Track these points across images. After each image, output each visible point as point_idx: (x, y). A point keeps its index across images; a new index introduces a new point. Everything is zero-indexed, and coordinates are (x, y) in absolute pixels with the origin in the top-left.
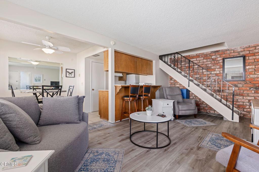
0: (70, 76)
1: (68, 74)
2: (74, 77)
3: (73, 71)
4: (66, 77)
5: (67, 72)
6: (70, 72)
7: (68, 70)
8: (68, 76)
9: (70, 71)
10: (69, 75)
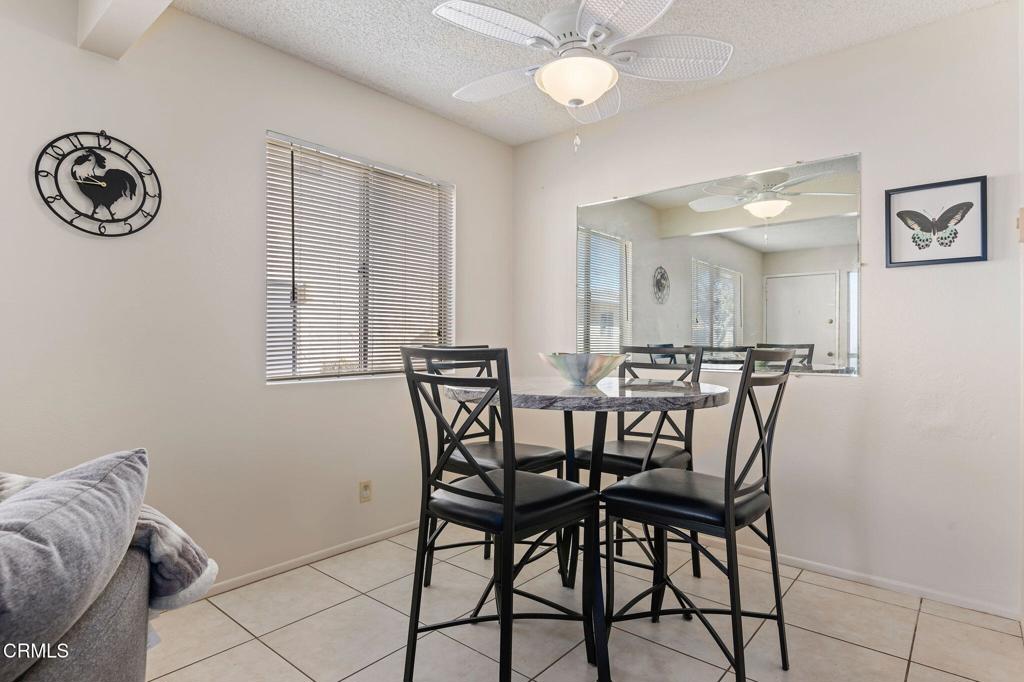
0: (935, 251)
1: (903, 232)
2: (984, 257)
3: (972, 193)
4: (890, 263)
5: (896, 222)
6: (934, 215)
7: (901, 203)
8: (906, 250)
9: (932, 205)
10: (921, 244)
